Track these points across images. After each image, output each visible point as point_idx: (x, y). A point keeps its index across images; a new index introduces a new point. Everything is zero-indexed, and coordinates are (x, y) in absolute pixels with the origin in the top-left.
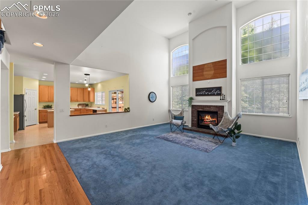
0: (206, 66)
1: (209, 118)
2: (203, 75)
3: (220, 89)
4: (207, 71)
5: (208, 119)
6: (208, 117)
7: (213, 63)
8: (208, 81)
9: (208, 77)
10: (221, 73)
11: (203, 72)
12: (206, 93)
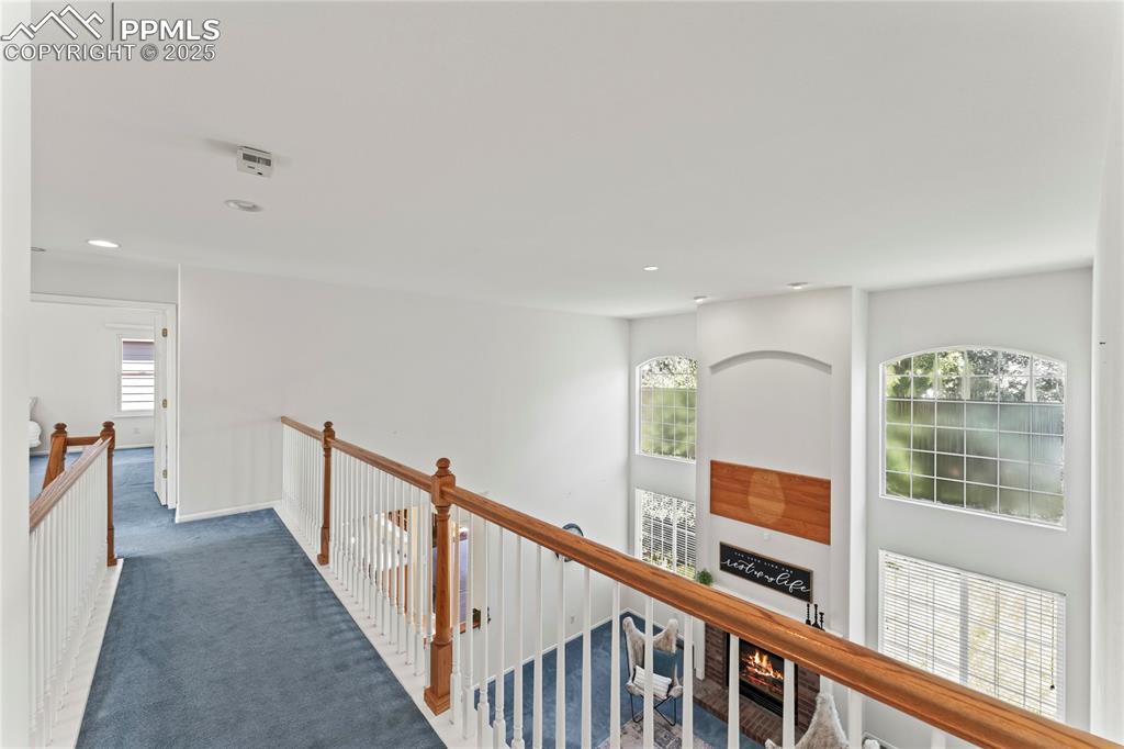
0: (755, 477)
1: (764, 664)
2: (745, 505)
3: (805, 576)
4: (759, 495)
5: (760, 667)
6: (761, 660)
7: (781, 475)
8: (766, 532)
9: (763, 520)
10: (810, 523)
11: (746, 493)
12: (759, 574)
